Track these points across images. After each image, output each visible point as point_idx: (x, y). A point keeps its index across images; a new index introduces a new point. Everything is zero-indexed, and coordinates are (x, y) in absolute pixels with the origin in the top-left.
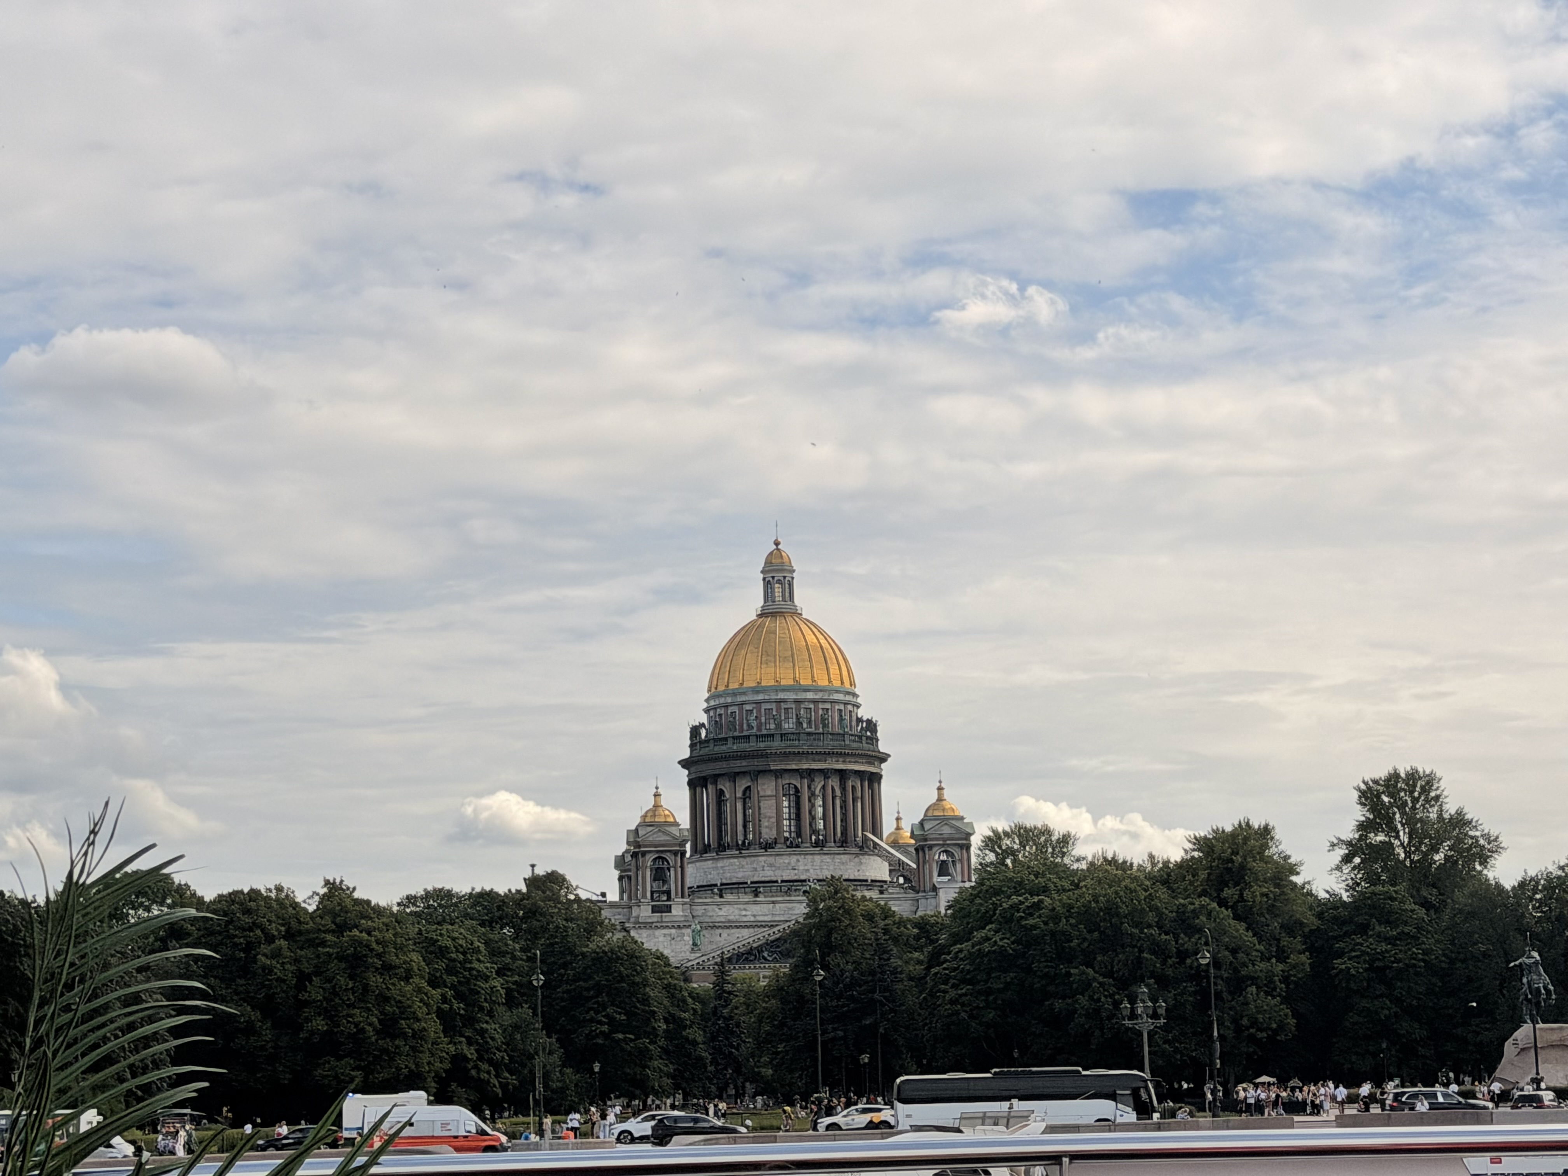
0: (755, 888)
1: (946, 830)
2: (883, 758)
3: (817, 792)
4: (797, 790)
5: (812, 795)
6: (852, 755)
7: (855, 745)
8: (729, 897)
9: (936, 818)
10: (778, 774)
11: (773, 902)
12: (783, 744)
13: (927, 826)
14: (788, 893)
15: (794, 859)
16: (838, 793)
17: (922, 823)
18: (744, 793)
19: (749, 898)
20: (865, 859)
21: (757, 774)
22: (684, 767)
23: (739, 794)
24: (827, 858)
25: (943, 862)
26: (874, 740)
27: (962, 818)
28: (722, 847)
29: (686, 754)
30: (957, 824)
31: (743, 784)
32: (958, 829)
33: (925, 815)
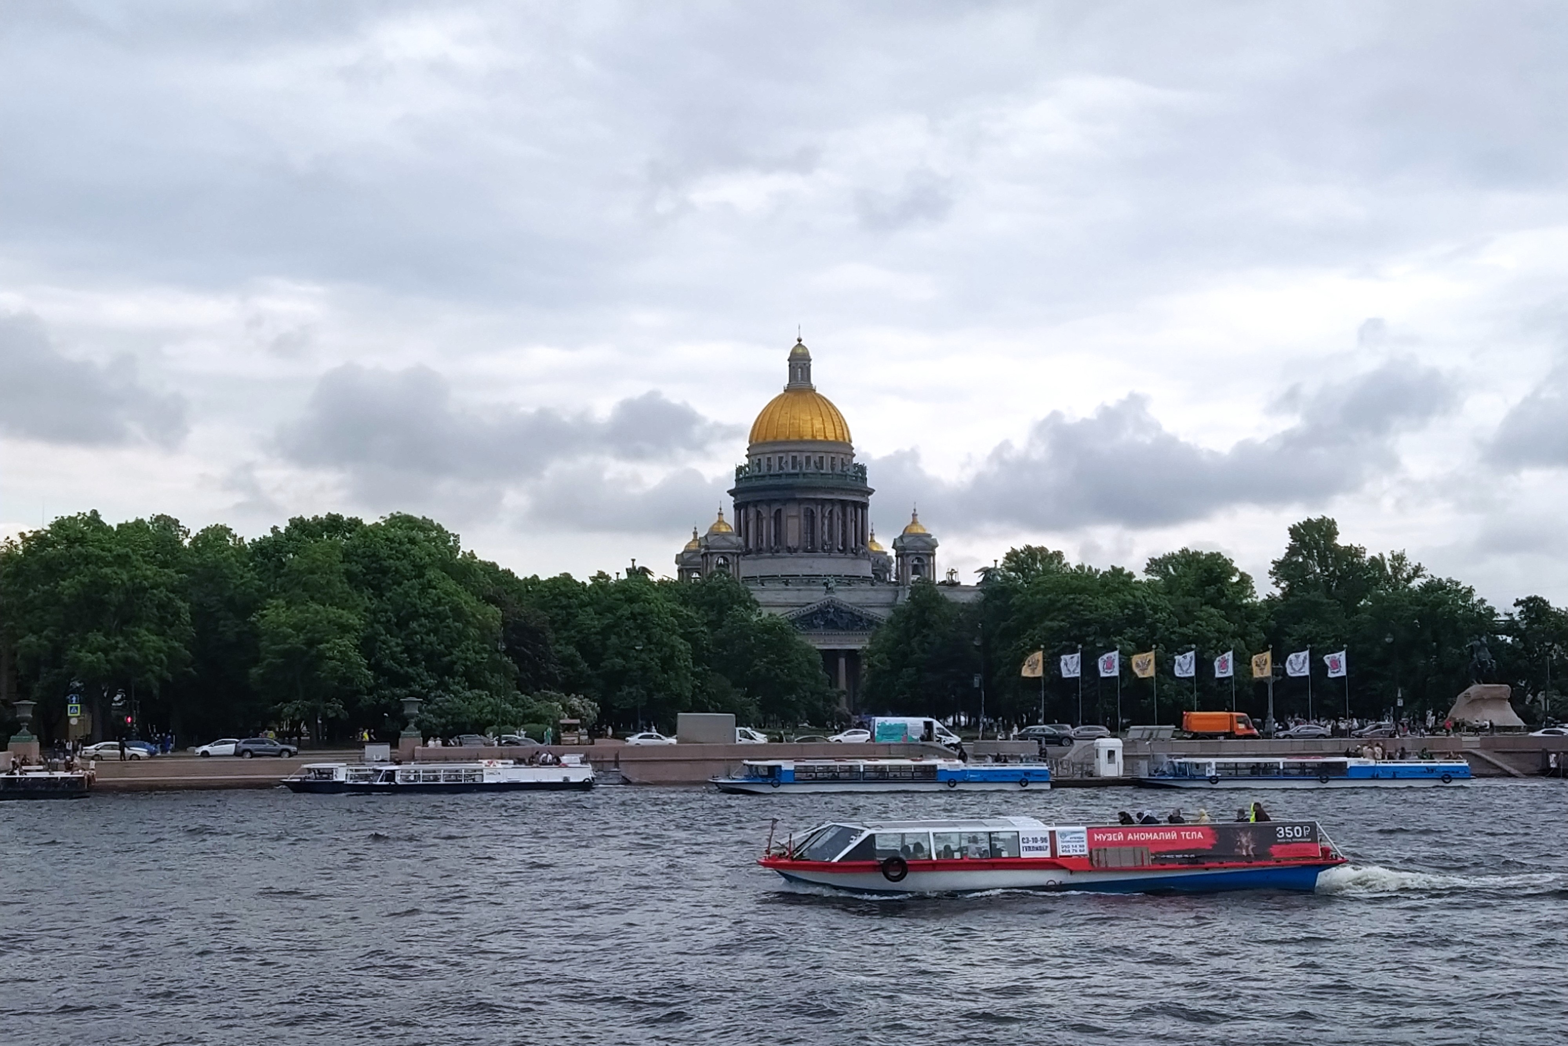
0: (786, 580)
1: (919, 544)
2: (870, 492)
3: (827, 515)
4: (812, 511)
5: (823, 516)
6: (852, 490)
7: (852, 483)
8: (768, 585)
9: (911, 535)
10: (800, 501)
11: (799, 590)
12: (805, 480)
13: (906, 540)
14: (808, 583)
15: (810, 561)
16: (840, 514)
17: (901, 538)
18: (776, 513)
19: (783, 586)
20: (858, 562)
21: (787, 501)
22: (731, 495)
23: (773, 514)
24: (832, 561)
25: (916, 565)
26: (864, 480)
27: (929, 536)
28: (759, 550)
29: (733, 486)
30: (927, 539)
31: (775, 507)
32: (927, 543)
33: (904, 532)
